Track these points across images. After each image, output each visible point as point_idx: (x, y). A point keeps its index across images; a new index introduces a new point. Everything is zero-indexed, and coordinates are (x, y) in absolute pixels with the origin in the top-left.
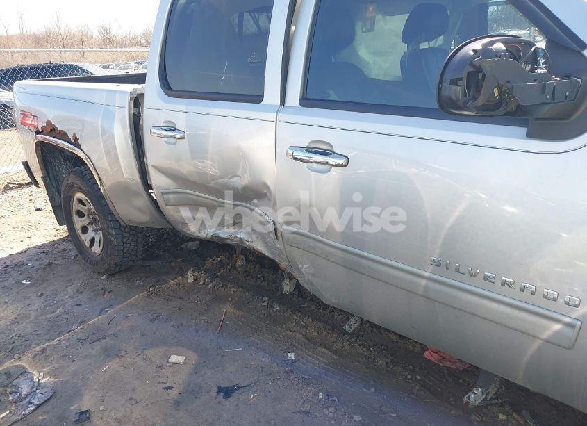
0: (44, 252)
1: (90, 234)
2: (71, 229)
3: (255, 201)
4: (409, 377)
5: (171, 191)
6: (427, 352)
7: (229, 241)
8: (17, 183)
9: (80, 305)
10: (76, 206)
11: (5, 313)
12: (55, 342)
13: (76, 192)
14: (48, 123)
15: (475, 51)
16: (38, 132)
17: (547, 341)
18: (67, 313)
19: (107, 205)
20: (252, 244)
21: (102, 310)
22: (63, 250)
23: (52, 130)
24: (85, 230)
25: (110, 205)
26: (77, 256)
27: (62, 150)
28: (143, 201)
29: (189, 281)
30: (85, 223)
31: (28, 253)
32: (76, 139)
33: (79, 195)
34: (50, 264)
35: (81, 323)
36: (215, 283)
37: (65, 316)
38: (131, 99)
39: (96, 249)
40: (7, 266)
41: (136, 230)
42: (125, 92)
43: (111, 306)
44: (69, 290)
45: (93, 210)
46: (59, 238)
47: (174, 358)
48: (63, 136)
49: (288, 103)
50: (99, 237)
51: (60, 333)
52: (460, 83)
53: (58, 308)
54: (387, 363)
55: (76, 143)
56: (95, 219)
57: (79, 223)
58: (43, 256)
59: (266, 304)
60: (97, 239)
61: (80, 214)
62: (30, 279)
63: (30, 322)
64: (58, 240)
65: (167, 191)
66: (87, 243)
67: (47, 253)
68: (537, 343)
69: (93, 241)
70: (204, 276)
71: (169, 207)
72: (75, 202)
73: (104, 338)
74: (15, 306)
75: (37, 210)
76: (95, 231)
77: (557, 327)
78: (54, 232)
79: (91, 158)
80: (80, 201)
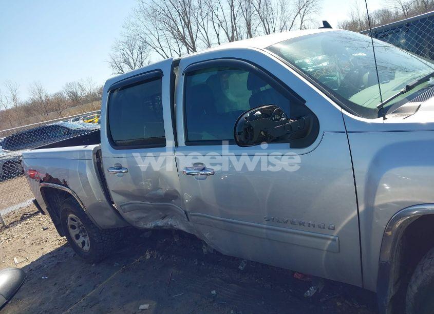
0: (53, 256)
1: (81, 239)
2: (69, 238)
3: (173, 201)
4: (285, 291)
5: (125, 203)
6: (295, 274)
7: (165, 227)
8: (28, 214)
9: (80, 285)
10: (70, 223)
11: (34, 299)
12: (68, 311)
13: (69, 214)
14: (47, 175)
15: (246, 118)
16: (41, 181)
17: (327, 251)
18: (73, 292)
19: (89, 219)
20: (177, 227)
21: (95, 286)
22: (66, 253)
23: (49, 179)
24: (77, 237)
25: (91, 219)
26: (75, 255)
27: (57, 190)
28: (109, 213)
29: (147, 258)
30: (78, 232)
31: (43, 259)
32: (65, 182)
33: (71, 215)
34: (58, 263)
35: (83, 296)
36: (163, 256)
37: (72, 294)
38: (94, 154)
39: (86, 248)
40: (31, 270)
41: (109, 231)
42: (90, 151)
43: (100, 283)
44: (73, 278)
45: (81, 223)
46: (61, 245)
47: (142, 307)
48: (57, 181)
49: (180, 145)
50: (87, 240)
51: (71, 305)
52: (242, 134)
53: (67, 290)
54: (271, 285)
55: (65, 184)
56: (83, 229)
57: (73, 233)
58: (53, 259)
59: (196, 263)
60: (86, 241)
61: (73, 227)
62: (46, 275)
63: (51, 302)
64: (62, 247)
65: (123, 204)
66: (80, 245)
67: (56, 257)
68: (324, 253)
69: (83, 243)
70: (156, 253)
71: (126, 213)
72: (69, 220)
73: (98, 303)
74: (40, 294)
75: (45, 229)
76: (84, 236)
77: (329, 242)
78: (58, 242)
79: (75, 192)
80: (72, 219)
